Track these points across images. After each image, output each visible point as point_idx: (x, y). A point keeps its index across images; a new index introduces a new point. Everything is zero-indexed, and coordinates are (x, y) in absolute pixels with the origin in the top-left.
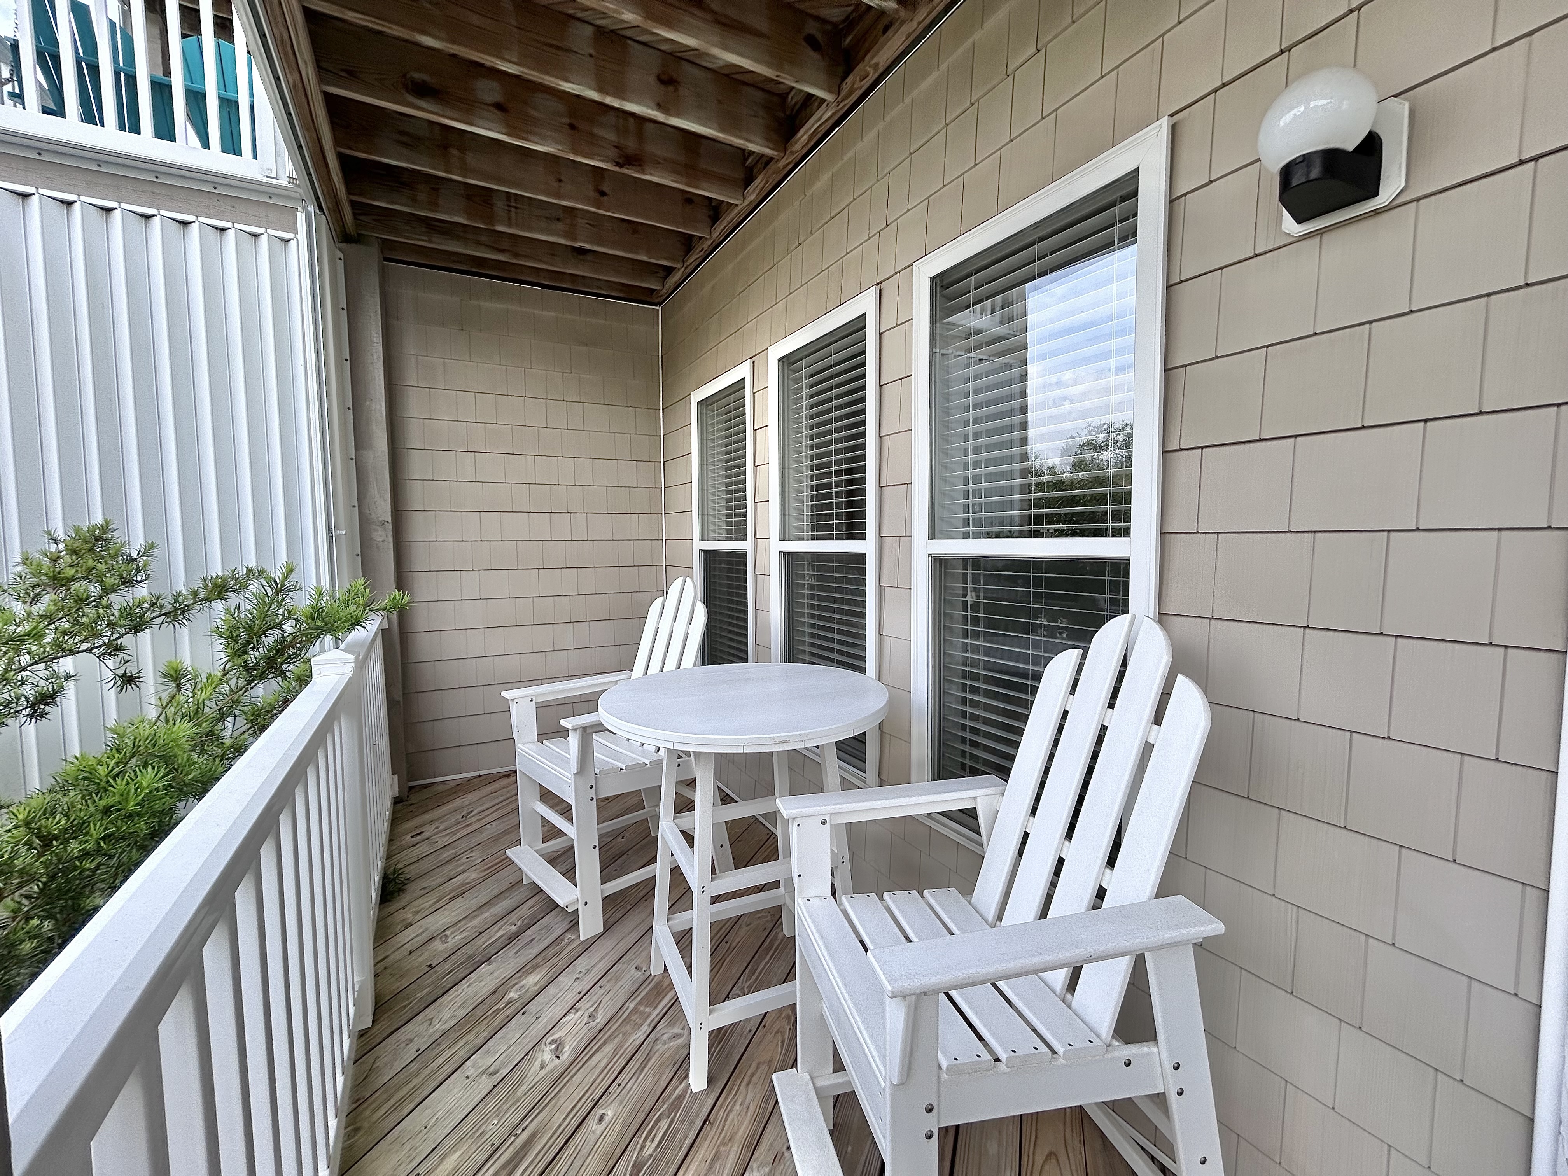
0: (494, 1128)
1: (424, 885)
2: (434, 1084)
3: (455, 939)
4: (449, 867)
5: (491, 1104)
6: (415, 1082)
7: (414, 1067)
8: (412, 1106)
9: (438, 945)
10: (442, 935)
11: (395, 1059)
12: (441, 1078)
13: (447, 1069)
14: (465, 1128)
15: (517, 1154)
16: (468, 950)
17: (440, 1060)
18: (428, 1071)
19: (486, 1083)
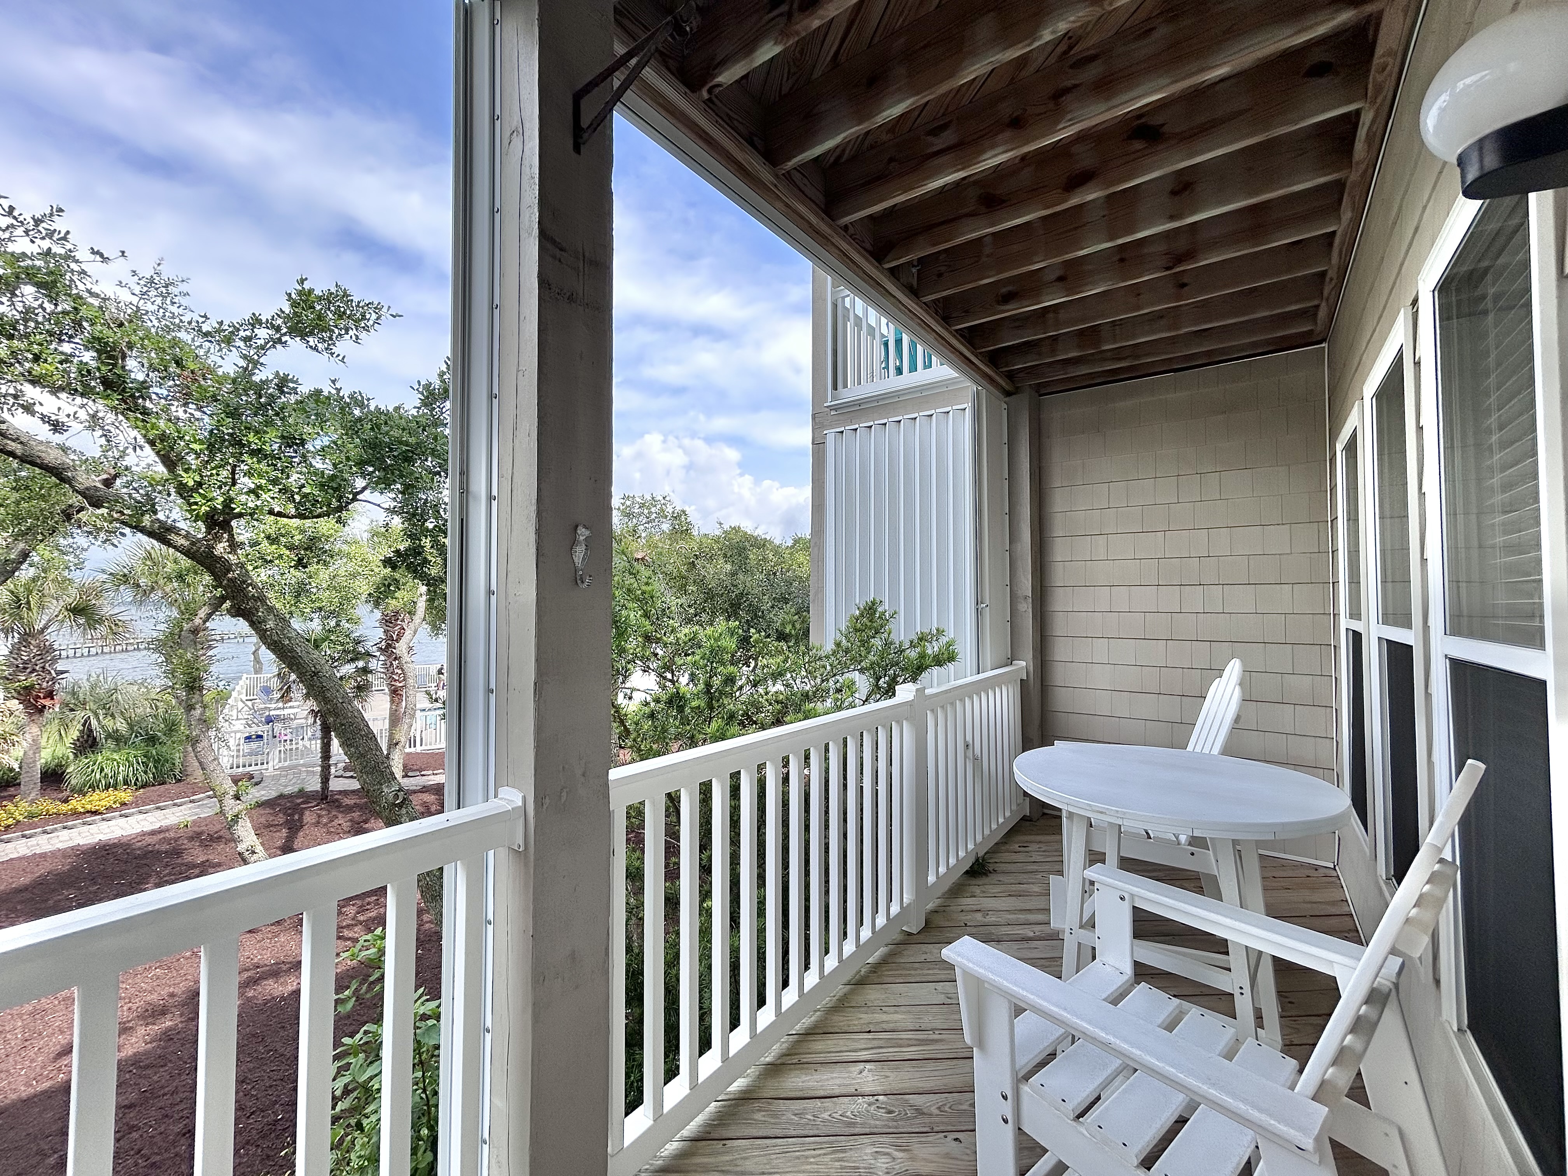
0: (928, 1021)
1: (1001, 879)
2: (918, 980)
3: (992, 919)
4: (1025, 876)
5: (935, 1009)
6: (912, 972)
7: (917, 965)
8: (902, 981)
9: (979, 916)
10: (985, 912)
11: (913, 956)
12: (924, 980)
13: (930, 978)
14: (914, 1009)
15: (927, 1040)
16: (993, 929)
17: (931, 972)
18: (921, 972)
19: (941, 999)
